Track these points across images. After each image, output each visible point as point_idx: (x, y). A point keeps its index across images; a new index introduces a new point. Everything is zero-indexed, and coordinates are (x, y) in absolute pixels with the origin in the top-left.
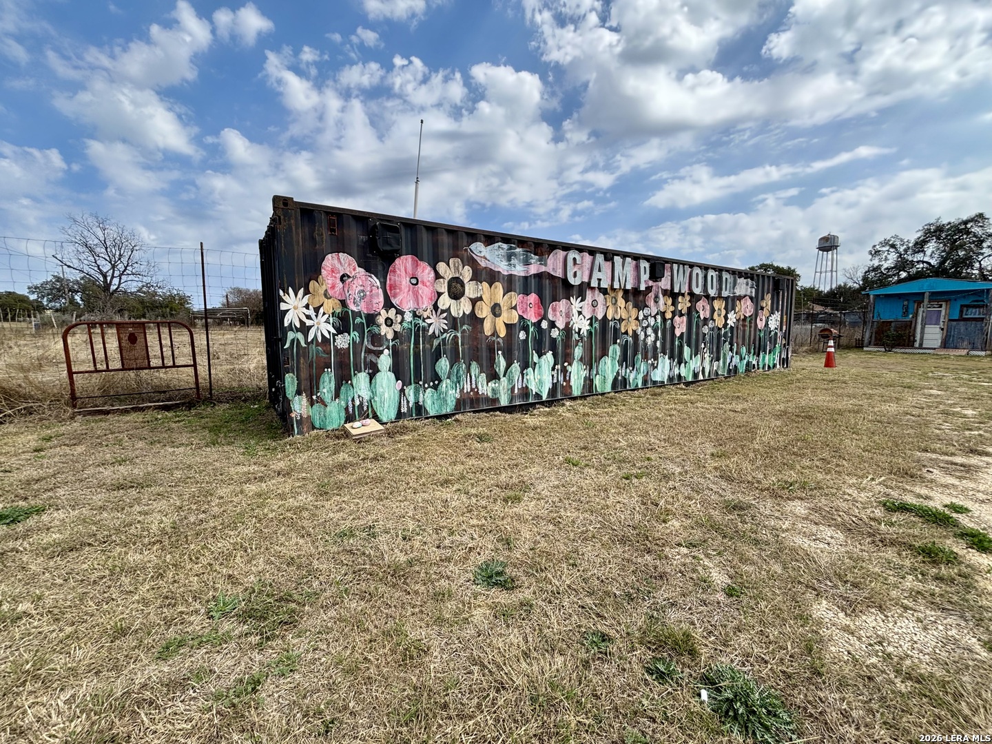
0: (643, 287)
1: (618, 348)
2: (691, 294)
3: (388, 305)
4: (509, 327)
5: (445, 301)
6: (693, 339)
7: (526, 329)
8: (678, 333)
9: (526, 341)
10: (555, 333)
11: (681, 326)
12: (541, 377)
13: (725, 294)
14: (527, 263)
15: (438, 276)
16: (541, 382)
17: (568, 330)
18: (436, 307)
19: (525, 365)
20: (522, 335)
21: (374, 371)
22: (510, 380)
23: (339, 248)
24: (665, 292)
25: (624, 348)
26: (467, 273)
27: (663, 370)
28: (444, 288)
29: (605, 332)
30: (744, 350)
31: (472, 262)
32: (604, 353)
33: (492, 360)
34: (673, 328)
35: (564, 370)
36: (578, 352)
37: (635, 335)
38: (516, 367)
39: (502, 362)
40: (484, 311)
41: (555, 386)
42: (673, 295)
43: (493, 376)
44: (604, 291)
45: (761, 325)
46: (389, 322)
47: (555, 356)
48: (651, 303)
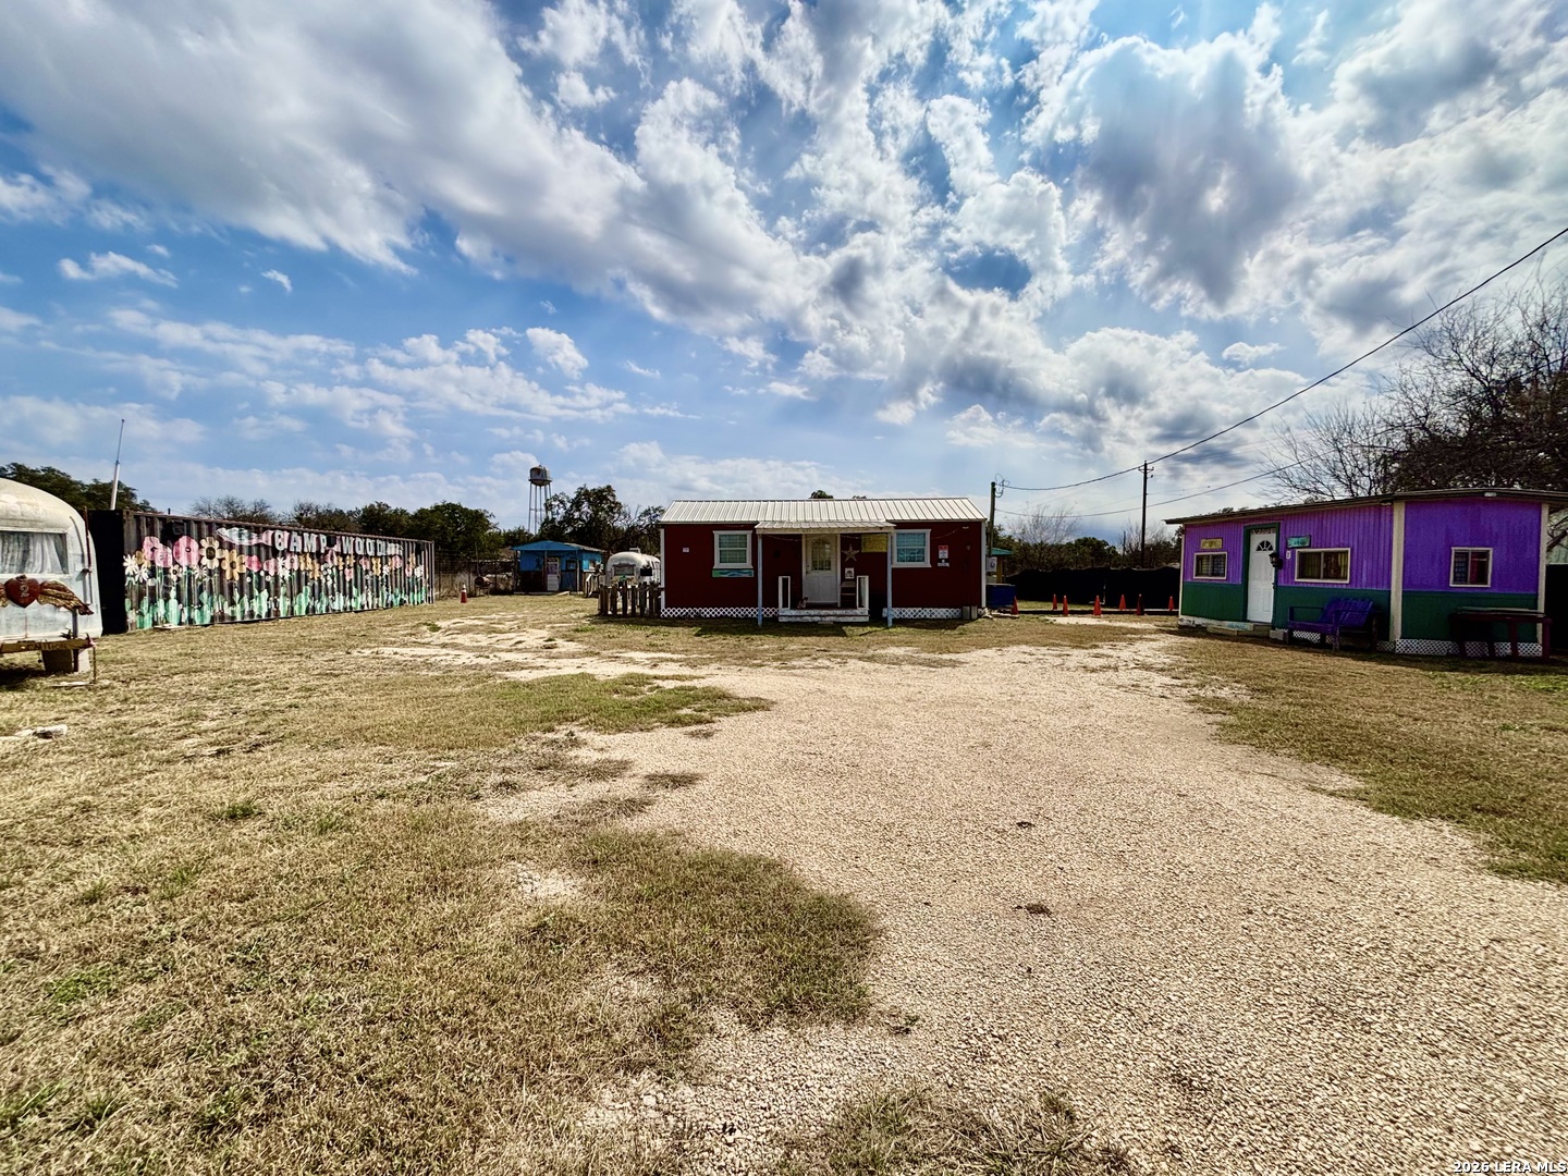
0: (323, 551)
1: (309, 590)
2: (355, 554)
3: (175, 563)
4: (241, 575)
5: (205, 561)
6: (360, 583)
7: (251, 576)
8: (348, 579)
9: (251, 583)
10: (269, 579)
11: (350, 575)
12: (261, 604)
13: (379, 554)
14: (250, 538)
15: (201, 547)
16: (260, 608)
17: (276, 576)
18: (199, 564)
19: (251, 597)
20: (248, 580)
21: (167, 598)
22: (242, 606)
23: (152, 534)
24: (337, 554)
25: (313, 587)
26: (216, 544)
27: (339, 602)
28: (204, 553)
29: (299, 579)
30: (398, 591)
31: (220, 539)
32: (300, 591)
33: (231, 594)
34: (344, 576)
35: (275, 601)
36: (282, 590)
37: (320, 581)
38: (246, 598)
39: (237, 596)
40: (226, 566)
41: (269, 610)
42: (342, 555)
43: (232, 603)
44: (298, 554)
45: (409, 574)
46: (175, 572)
47: (269, 592)
48: (329, 560)
